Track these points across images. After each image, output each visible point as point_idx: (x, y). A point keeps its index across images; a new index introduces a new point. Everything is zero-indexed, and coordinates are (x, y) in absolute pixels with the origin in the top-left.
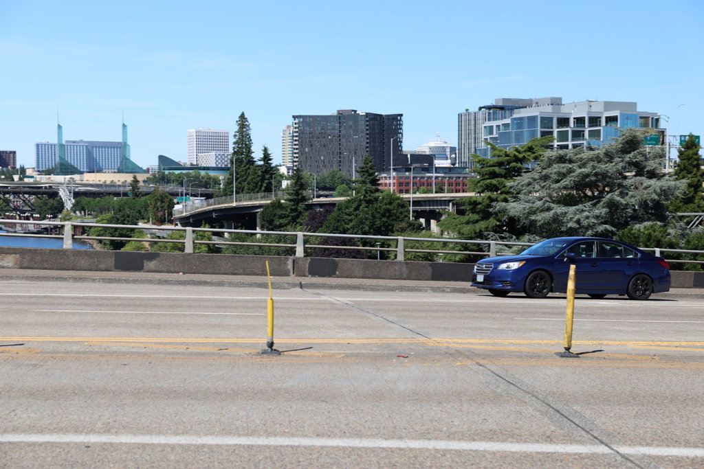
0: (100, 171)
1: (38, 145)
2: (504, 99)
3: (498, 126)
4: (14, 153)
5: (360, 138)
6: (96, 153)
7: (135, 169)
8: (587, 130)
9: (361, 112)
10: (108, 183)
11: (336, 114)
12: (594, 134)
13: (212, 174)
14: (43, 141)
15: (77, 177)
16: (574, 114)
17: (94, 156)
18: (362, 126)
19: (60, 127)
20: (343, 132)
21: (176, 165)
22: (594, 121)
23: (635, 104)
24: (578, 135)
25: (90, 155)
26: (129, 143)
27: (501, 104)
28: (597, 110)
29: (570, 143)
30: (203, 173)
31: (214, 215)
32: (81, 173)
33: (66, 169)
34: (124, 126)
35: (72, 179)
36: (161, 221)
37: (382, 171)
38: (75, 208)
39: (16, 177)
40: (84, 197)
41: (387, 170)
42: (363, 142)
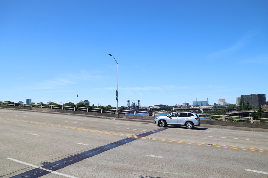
0: (203, 106)
4: (189, 103)
6: (202, 103)
7: (209, 105)
9: (256, 94)
14: (194, 101)
18: (257, 97)
20: (252, 98)
30: (222, 106)
32: (200, 106)
33: (198, 106)
34: (207, 98)
35: (199, 107)
36: (224, 115)
37: (262, 105)
38: (204, 112)
39: (190, 107)
40: (205, 110)
41: (264, 105)
42: (257, 100)
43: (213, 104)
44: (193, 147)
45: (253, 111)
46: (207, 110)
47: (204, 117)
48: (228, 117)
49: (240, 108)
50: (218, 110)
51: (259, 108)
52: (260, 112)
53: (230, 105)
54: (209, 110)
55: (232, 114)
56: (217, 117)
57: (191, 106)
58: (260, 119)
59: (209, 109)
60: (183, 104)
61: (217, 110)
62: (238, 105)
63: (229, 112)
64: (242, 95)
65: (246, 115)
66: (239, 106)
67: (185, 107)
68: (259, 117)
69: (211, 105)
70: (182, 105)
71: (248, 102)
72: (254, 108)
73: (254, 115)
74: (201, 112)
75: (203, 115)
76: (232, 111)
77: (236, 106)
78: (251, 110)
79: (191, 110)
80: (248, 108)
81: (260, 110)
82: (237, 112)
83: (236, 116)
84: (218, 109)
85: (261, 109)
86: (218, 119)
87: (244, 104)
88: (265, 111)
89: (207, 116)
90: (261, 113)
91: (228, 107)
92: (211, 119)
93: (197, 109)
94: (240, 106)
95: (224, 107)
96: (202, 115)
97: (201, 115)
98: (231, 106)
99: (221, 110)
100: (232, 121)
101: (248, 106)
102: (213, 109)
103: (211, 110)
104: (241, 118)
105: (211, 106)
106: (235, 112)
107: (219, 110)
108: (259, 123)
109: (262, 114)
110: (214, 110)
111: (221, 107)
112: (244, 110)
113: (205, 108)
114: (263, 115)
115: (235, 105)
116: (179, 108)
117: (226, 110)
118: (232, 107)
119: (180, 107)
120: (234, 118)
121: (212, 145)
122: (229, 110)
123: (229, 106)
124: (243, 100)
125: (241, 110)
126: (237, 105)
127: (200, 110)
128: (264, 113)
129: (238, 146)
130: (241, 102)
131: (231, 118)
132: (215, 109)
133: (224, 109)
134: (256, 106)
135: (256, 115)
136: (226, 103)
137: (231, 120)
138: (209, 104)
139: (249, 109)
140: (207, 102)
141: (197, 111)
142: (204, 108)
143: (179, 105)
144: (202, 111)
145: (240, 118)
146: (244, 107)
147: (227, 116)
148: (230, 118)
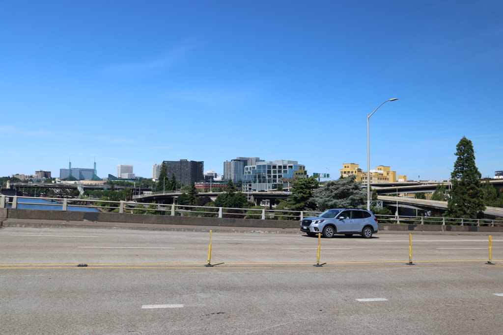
0: (83, 179)
1: (61, 170)
2: (240, 158)
3: (250, 168)
4: (50, 172)
5: (188, 170)
6: (83, 173)
7: (98, 179)
8: (283, 170)
9: (189, 160)
10: (89, 184)
11: (179, 160)
12: (285, 172)
13: (129, 181)
14: (63, 168)
15: (77, 182)
16: (278, 164)
17: (82, 174)
18: (189, 165)
19: (70, 163)
20: (182, 167)
21: (116, 178)
22: (285, 167)
23: (297, 162)
24: (280, 172)
25: (80, 173)
26: (96, 169)
27: (239, 159)
28: (285, 163)
29: (277, 174)
30: (126, 181)
31: (154, 198)
32: (77, 180)
33: (72, 179)
34: (95, 163)
35: (76, 183)
36: (128, 200)
37: (197, 182)
38: (84, 194)
39: (53, 182)
40: (88, 190)
41: (199, 181)
42: (190, 171)
43: (107, 177)
44: (41, 275)
45: (181, 192)
46: (93, 189)
47: (86, 205)
48: (136, 205)
49: (159, 187)
50: (116, 189)
51: (191, 187)
52: (192, 194)
53: (141, 179)
54: (97, 189)
55: (143, 198)
56: (113, 204)
57: (56, 179)
58: (191, 209)
59: (97, 187)
60: (34, 174)
61: (113, 189)
62: (156, 180)
63: (137, 194)
64: (164, 161)
65: (168, 200)
66: (157, 183)
67: (39, 181)
68: (190, 203)
69: (101, 178)
70: (31, 177)
71: (173, 174)
72: (184, 187)
73: (181, 200)
74: (78, 194)
75: (83, 201)
76: (144, 192)
77: (153, 182)
78: (179, 190)
79: (54, 188)
80: (173, 186)
81: (193, 191)
82: (153, 195)
83: (151, 202)
84: (116, 187)
85: (194, 188)
86: (115, 209)
87: (167, 179)
88: (200, 193)
89: (91, 203)
90: (194, 196)
91: (136, 184)
92: (101, 209)
93: (69, 187)
94: (159, 183)
95: (129, 185)
96: (80, 201)
97: (78, 201)
98: (144, 182)
99: (123, 189)
100: (142, 213)
101: (174, 182)
102: (105, 188)
103: (102, 189)
104: (160, 207)
105: (102, 180)
106: (149, 193)
107: (119, 189)
108: (189, 216)
109: (194, 198)
110: (108, 189)
111: (122, 184)
112: (165, 190)
113: (88, 185)
114: (196, 201)
115: (150, 180)
116: (23, 182)
117: (133, 190)
118: (145, 184)
119: (26, 182)
120: (147, 206)
121: (86, 266)
122: (138, 190)
123: (138, 182)
124: (166, 170)
125: (161, 190)
126: (154, 180)
127: (75, 189)
128: (197, 196)
129: (139, 262)
130: (161, 175)
131: (141, 208)
132: (110, 187)
133: (128, 188)
134: (188, 184)
135: (186, 199)
136: (134, 175)
137: (141, 210)
138: (98, 175)
139: (174, 189)
140: (93, 171)
141: (69, 192)
142: (84, 185)
143: (24, 175)
144: (82, 192)
145: (157, 205)
146: (165, 184)
147: (134, 202)
148: (138, 207)
